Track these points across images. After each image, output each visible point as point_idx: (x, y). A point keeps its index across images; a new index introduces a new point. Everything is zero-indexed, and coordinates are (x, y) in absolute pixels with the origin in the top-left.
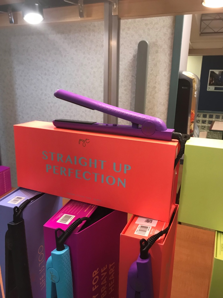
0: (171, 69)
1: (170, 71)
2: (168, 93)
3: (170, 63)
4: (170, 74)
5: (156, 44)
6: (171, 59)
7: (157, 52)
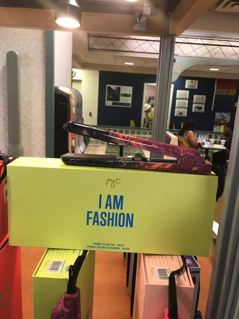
0: (45, 83)
1: (45, 86)
2: (44, 108)
3: (44, 78)
4: (45, 89)
5: (28, 57)
6: (45, 73)
7: (29, 64)
